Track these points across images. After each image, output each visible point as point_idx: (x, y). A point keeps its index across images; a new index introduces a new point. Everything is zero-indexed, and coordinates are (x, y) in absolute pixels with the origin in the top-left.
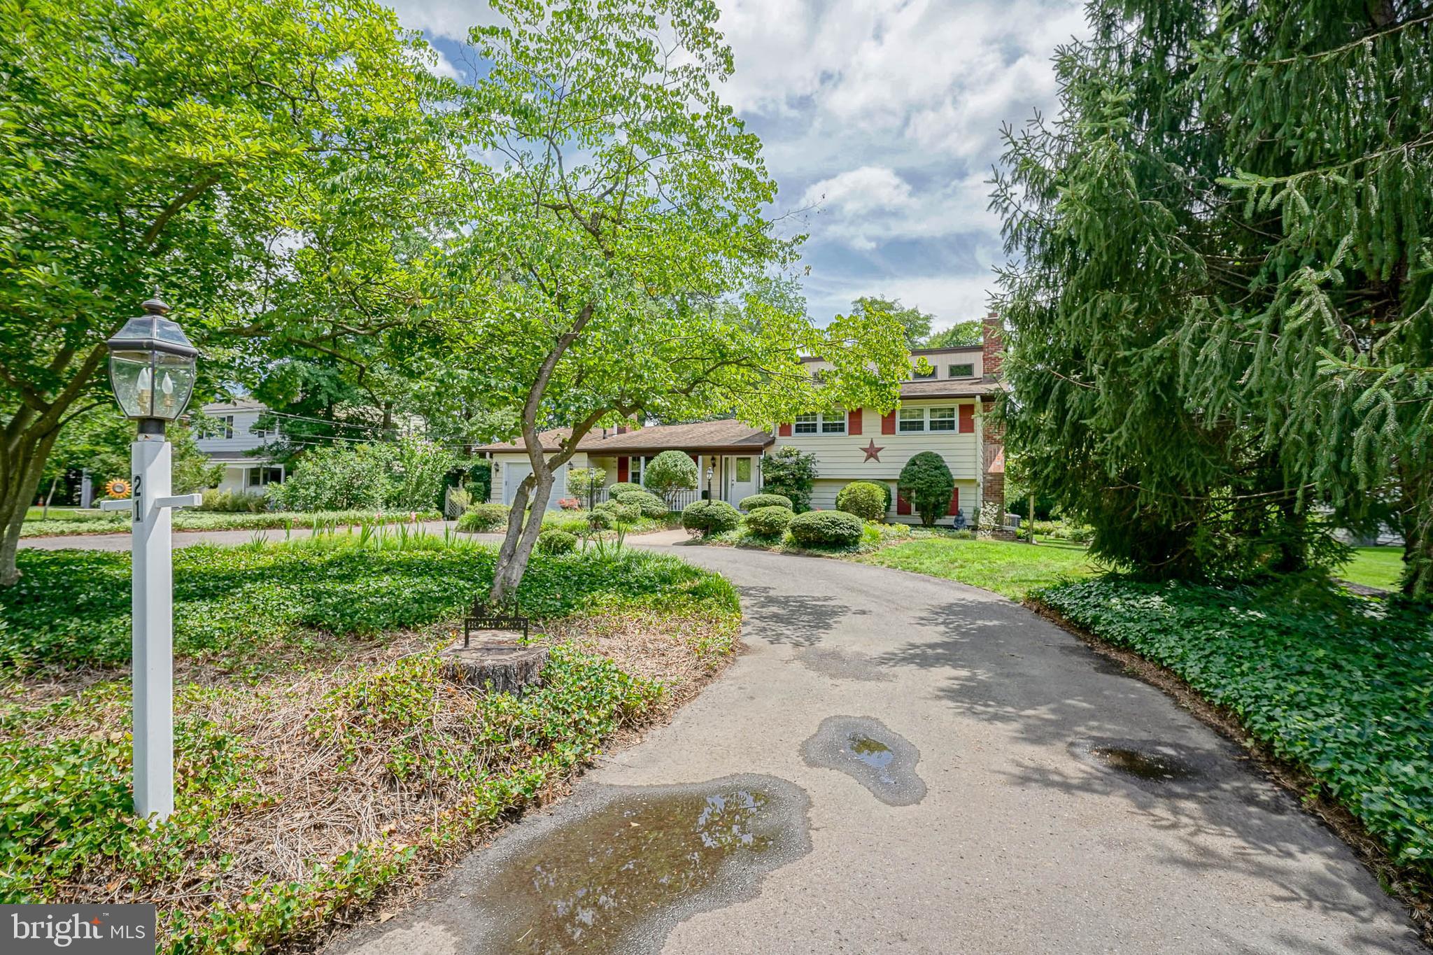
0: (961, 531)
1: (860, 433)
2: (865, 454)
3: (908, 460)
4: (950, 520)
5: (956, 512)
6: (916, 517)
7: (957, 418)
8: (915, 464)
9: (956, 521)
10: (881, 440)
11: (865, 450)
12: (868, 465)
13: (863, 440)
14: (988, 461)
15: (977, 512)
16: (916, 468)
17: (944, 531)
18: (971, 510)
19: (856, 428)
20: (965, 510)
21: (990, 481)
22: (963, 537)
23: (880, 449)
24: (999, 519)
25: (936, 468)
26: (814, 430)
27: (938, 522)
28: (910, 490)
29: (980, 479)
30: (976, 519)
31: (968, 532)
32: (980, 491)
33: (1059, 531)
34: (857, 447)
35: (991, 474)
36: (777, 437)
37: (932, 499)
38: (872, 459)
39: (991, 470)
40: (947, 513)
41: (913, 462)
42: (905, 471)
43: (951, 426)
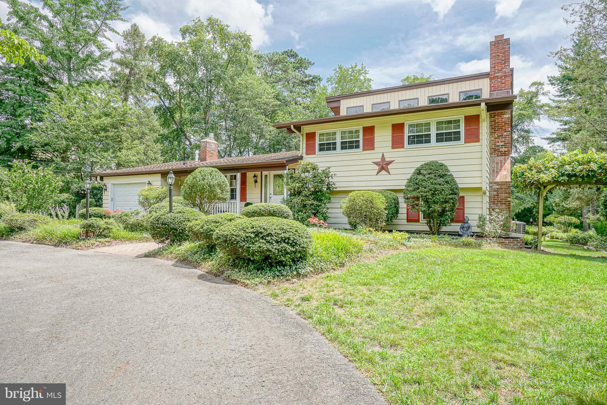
0: (464, 239)
1: (373, 149)
2: (377, 167)
3: (413, 171)
4: (456, 227)
5: (461, 219)
6: (422, 226)
7: (462, 129)
8: (419, 173)
9: (462, 228)
10: (391, 154)
11: (376, 163)
12: (379, 177)
13: (375, 155)
14: (494, 171)
15: (481, 218)
16: (420, 177)
17: (447, 238)
18: (477, 217)
19: (369, 145)
20: (470, 217)
21: (497, 190)
22: (467, 245)
23: (391, 162)
24: (505, 227)
25: (441, 176)
26: (335, 149)
27: (444, 229)
28: (418, 198)
29: (485, 187)
30: (481, 226)
31: (472, 240)
32: (486, 199)
33: (554, 234)
34: (370, 162)
35: (497, 183)
36: (304, 155)
37: (437, 208)
38: (384, 172)
39: (498, 179)
40: (452, 221)
41: (419, 172)
42: (410, 180)
43: (456, 137)
